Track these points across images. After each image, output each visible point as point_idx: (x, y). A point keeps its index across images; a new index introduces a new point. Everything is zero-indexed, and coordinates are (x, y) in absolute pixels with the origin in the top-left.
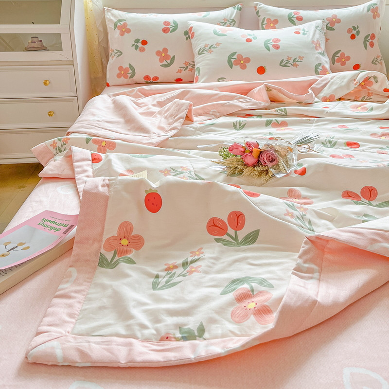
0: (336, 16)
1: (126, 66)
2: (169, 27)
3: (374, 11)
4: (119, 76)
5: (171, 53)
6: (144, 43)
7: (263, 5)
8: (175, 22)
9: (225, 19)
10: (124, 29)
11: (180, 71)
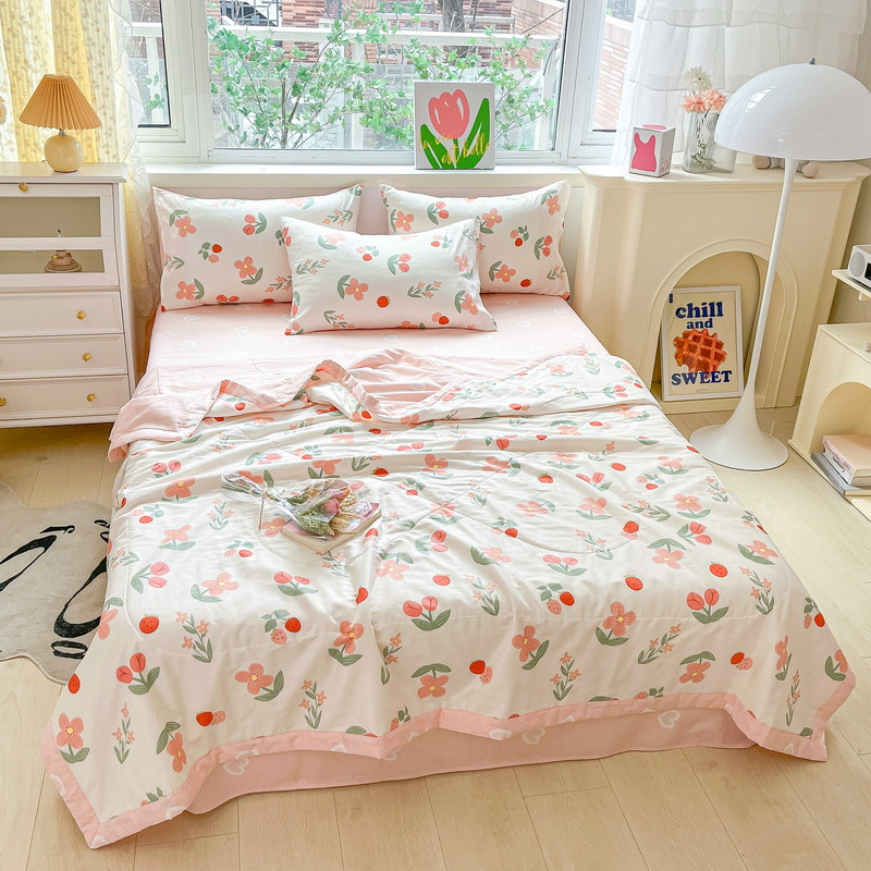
0: (496, 211)
1: (190, 282)
2: (254, 224)
3: (552, 203)
4: (179, 296)
5: (257, 265)
6: (217, 249)
7: (393, 189)
8: (262, 217)
9: (336, 211)
10: (186, 226)
11: (270, 290)
